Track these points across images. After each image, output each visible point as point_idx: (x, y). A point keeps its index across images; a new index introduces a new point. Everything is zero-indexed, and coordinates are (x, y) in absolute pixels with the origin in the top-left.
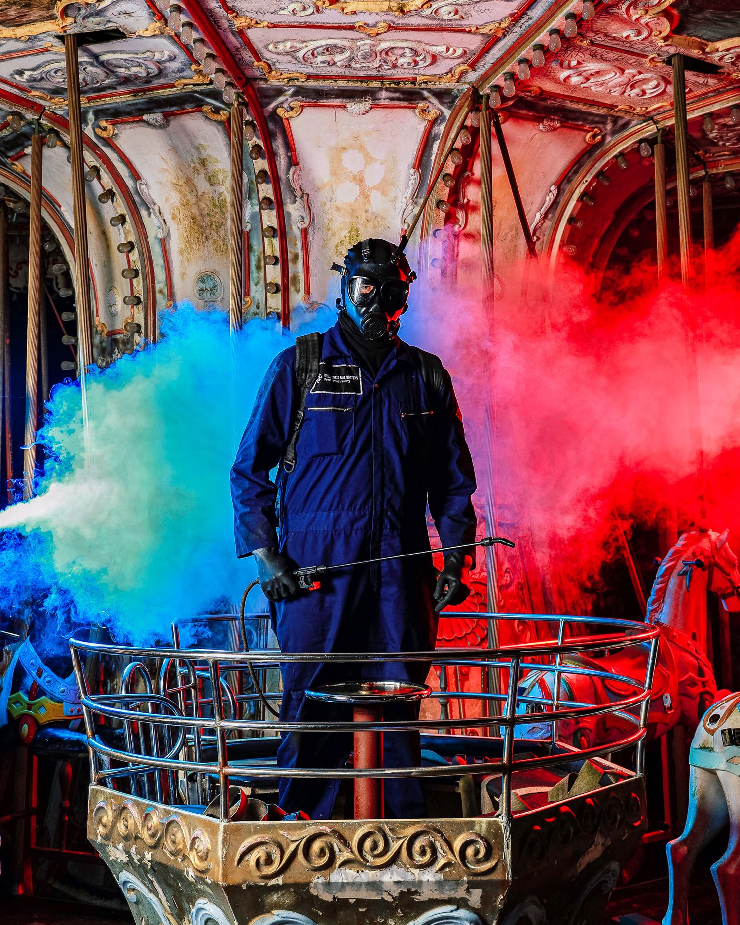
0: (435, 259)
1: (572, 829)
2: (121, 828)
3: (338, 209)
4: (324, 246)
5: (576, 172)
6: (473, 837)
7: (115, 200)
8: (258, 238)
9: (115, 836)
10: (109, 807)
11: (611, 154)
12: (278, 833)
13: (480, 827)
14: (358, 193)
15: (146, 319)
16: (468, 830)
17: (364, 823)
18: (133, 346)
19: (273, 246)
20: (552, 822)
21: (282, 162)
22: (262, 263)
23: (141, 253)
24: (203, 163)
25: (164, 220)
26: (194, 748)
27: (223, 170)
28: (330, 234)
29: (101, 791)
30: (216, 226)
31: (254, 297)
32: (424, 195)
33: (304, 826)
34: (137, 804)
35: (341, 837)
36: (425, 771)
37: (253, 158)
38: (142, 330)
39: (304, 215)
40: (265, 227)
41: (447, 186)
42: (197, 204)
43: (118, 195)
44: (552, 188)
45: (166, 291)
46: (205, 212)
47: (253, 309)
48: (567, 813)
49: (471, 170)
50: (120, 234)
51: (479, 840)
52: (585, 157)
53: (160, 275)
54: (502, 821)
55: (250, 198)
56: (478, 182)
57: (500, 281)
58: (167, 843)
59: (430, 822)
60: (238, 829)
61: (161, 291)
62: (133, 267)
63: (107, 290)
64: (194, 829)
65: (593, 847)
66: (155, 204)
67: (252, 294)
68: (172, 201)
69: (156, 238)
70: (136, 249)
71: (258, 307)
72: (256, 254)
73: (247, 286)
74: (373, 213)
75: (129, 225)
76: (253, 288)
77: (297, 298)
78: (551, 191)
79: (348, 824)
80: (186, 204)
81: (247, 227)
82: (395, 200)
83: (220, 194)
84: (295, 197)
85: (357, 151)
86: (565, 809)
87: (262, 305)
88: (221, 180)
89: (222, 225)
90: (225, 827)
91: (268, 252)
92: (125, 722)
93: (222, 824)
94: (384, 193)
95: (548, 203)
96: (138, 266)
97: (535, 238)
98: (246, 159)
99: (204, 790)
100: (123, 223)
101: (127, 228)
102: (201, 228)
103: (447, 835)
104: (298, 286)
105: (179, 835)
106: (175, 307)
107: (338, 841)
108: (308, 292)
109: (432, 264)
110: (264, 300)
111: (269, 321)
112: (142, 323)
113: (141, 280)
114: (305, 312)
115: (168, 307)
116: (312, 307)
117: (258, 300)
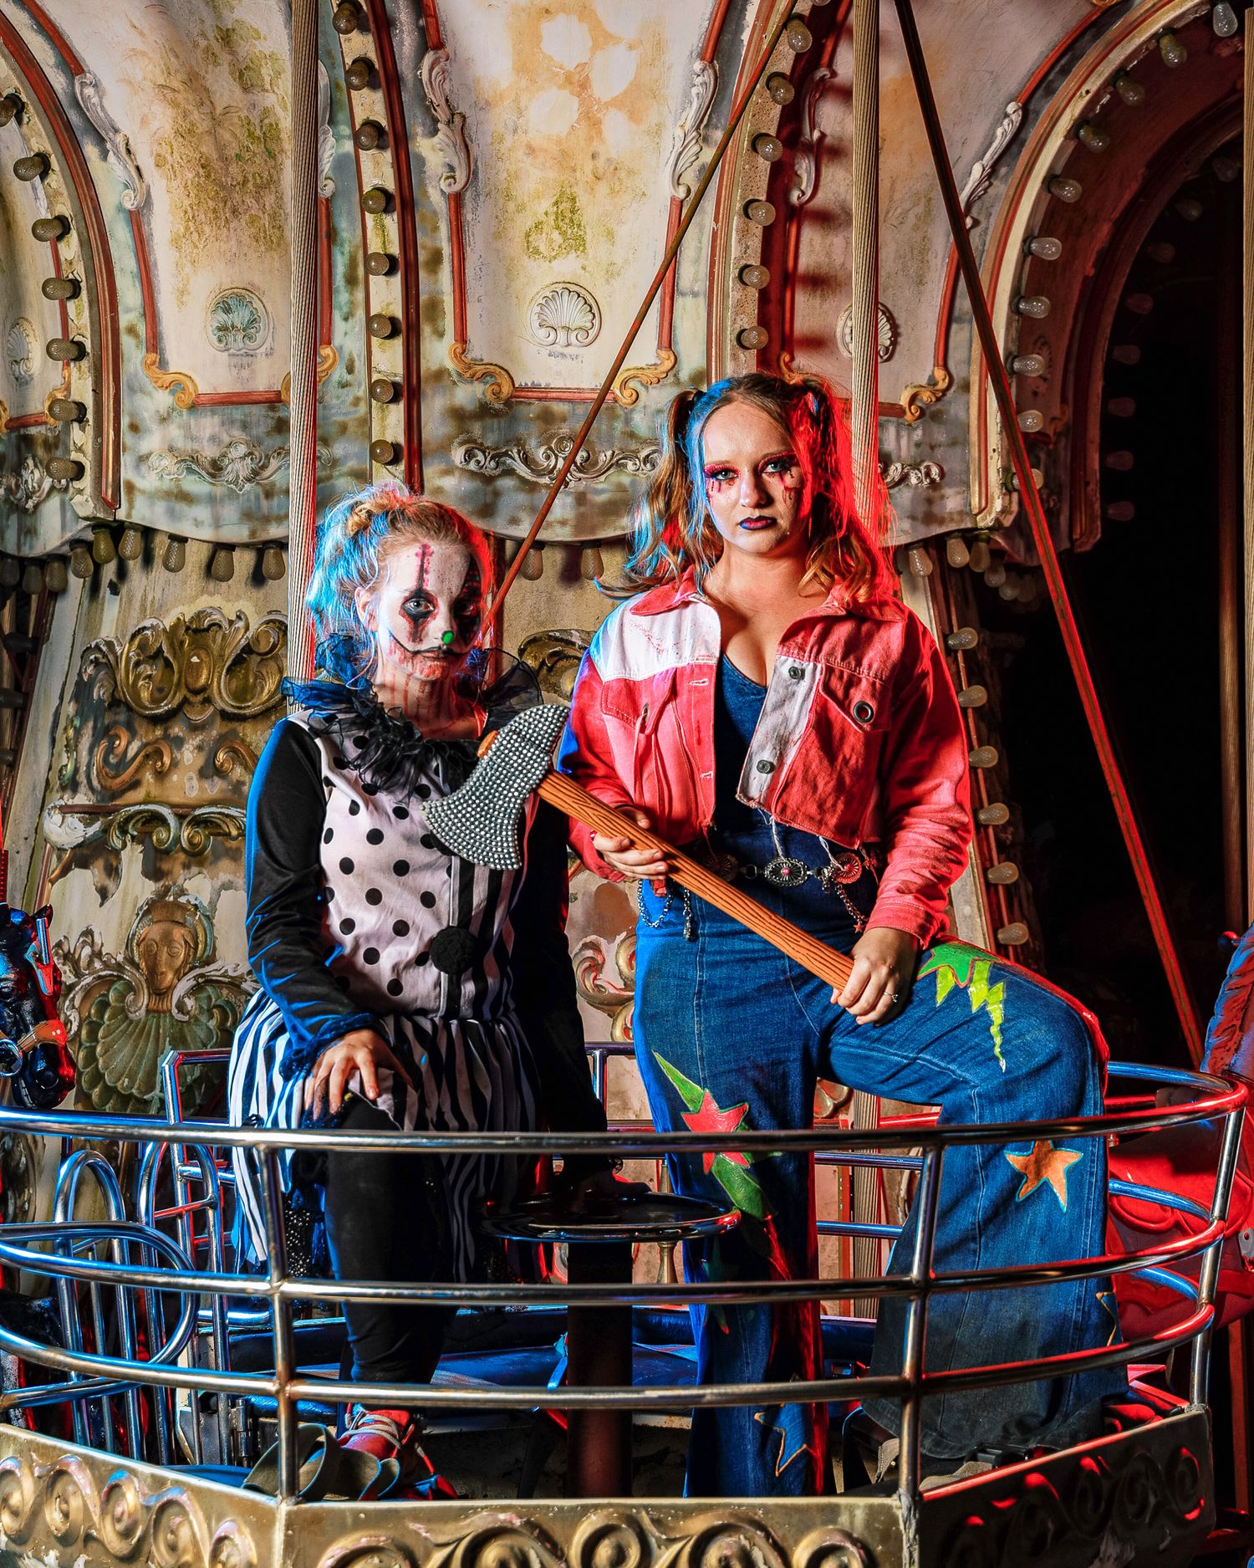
0: (746, 266)
1: (1050, 1525)
2: (53, 1517)
3: (531, 150)
4: (498, 236)
5: (1065, 72)
6: (837, 1540)
7: (25, 120)
8: (349, 213)
9: (39, 1534)
10: (26, 1471)
11: (1146, 30)
12: (406, 1528)
13: (852, 1516)
14: (576, 116)
15: (97, 392)
16: (825, 1523)
17: (596, 1507)
18: (68, 452)
19: (384, 234)
20: (1009, 1508)
21: (405, 41)
22: (361, 271)
23: (85, 243)
24: (226, 37)
25: (138, 168)
26: (211, 1340)
27: (272, 57)
28: (511, 206)
29: (9, 1437)
30: (255, 185)
31: (341, 347)
32: (725, 120)
33: (464, 1513)
34: (90, 1463)
35: (545, 1538)
36: (733, 1394)
37: (339, 30)
38: (90, 416)
39: (455, 163)
40: (367, 189)
41: (775, 101)
42: (212, 132)
43: (31, 108)
44: (1011, 108)
45: (142, 329)
46: (232, 151)
47: (339, 373)
48: (1040, 1490)
49: (830, 65)
50: (37, 198)
51: (848, 1545)
52: (1087, 37)
53: (129, 294)
54: (899, 1503)
55: (332, 122)
56: (845, 94)
57: (891, 319)
58: (158, 1550)
59: (740, 1506)
60: (317, 1519)
61: (131, 330)
62: (67, 273)
63: (8, 326)
64: (220, 1519)
65: (1097, 1563)
66: (116, 131)
67: (338, 339)
68: (155, 125)
69: (120, 208)
70: (74, 233)
71: (350, 370)
72: (347, 249)
73: (326, 321)
74: (608, 160)
75: (56, 179)
76: (339, 326)
77: (438, 352)
78: (1007, 115)
79: (561, 1509)
80: (186, 133)
81: (327, 189)
82: (657, 131)
83: (266, 112)
84: (435, 121)
85: (574, 18)
86: (1034, 1479)
87: (360, 366)
88: (267, 79)
89: (270, 183)
90: (289, 1514)
91: (375, 246)
92: (63, 1282)
93: (282, 1507)
94: (634, 116)
95: (999, 142)
96: (79, 272)
97: (969, 222)
98: (324, 33)
99: (233, 1432)
100: (44, 175)
101: (53, 184)
102: (223, 187)
103: (777, 1535)
104: (440, 323)
105: (184, 1534)
106: (162, 364)
107: (538, 1545)
108: (462, 337)
109: (740, 277)
110: (364, 353)
111: (374, 402)
112: (89, 402)
113: (86, 305)
114: (454, 383)
115: (148, 366)
116: (473, 371)
117: (351, 354)
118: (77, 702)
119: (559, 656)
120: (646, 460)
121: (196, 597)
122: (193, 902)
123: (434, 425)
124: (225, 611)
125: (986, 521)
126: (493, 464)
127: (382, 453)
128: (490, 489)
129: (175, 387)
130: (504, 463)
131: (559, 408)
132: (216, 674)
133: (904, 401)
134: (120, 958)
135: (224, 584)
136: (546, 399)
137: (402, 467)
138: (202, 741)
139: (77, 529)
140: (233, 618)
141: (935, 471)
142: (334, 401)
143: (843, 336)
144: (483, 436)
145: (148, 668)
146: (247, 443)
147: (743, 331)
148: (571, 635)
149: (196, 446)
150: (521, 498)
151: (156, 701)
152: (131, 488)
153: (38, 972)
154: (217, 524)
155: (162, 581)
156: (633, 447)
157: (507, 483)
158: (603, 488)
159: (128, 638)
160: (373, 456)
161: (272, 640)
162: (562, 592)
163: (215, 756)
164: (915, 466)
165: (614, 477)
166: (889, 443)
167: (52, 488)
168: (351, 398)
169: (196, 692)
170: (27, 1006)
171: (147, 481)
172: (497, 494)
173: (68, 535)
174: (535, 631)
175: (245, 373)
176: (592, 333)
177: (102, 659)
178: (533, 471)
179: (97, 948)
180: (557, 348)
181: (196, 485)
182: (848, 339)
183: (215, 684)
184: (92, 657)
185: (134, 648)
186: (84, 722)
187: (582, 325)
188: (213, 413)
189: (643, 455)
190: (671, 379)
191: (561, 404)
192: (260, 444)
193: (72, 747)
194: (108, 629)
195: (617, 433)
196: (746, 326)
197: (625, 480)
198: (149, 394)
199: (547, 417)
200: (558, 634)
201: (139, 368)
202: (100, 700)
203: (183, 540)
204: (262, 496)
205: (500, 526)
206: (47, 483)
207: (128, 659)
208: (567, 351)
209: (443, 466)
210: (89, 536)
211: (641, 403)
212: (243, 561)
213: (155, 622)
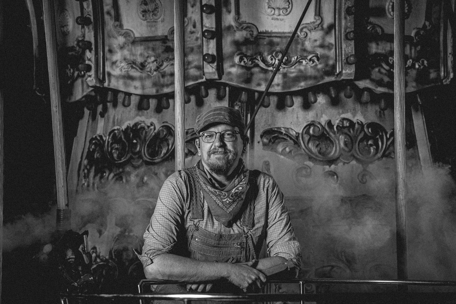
15: (96, 37)
18: (85, 61)
31: (191, 18)
38: (93, 47)
45: (113, 12)
47: (190, 28)
61: (108, 13)
67: (189, 15)
71: (194, 26)
76: (190, 9)
77: (229, 19)
87: (198, 25)
104: (229, 7)
106: (121, 26)
108: (238, 13)
110: (200, 20)
111: (204, 39)
112: (93, 41)
113: (91, 3)
114: (235, 31)
115: (115, 27)
116: (241, 26)
117: (194, 20)
118: (88, 159)
119: (276, 138)
120: (310, 60)
121: (134, 118)
122: (136, 235)
123: (227, 48)
124: (146, 122)
125: (446, 82)
126: (250, 62)
127: (208, 58)
128: (249, 72)
129: (126, 34)
130: (255, 62)
131: (276, 40)
132: (143, 147)
133: (413, 35)
134: (107, 257)
135: (145, 112)
136: (271, 37)
137: (215, 64)
138: (138, 173)
139: (87, 91)
140: (149, 125)
141: (425, 62)
142: (189, 39)
143: (389, 9)
144: (247, 52)
145: (116, 145)
146: (154, 56)
147: (349, 7)
148: (281, 129)
149: (135, 58)
150: (262, 75)
151: (119, 158)
152: (109, 74)
153: (84, 255)
154: (143, 87)
155: (121, 112)
156: (305, 55)
157: (256, 70)
158: (293, 71)
159: (108, 133)
160: (204, 59)
161: (165, 133)
162: (277, 113)
163: (143, 179)
164: (418, 61)
165: (298, 67)
166: (408, 52)
167: (78, 75)
168: (195, 38)
169: (135, 154)
170: (80, 268)
171: (116, 72)
172: (252, 74)
173: (85, 94)
174: (266, 128)
175: (153, 29)
176: (289, 10)
177: (98, 142)
178: (266, 65)
179: (98, 254)
180: (275, 16)
181: (135, 73)
182: (390, 10)
183: (143, 151)
184: (94, 142)
185: (110, 137)
186: (91, 167)
187: (285, 7)
188: (141, 45)
189: (309, 58)
190: (320, 28)
191: (277, 38)
192: (160, 56)
193: (86, 176)
194: (100, 131)
195: (299, 49)
196: (350, 6)
197: (302, 68)
198: (116, 38)
199: (271, 44)
200: (276, 129)
201: (112, 27)
202: (97, 158)
203: (130, 95)
204: (161, 77)
205: (253, 87)
206: (76, 73)
207: (108, 142)
208: (278, 17)
209: (231, 64)
210: (93, 94)
211: (308, 38)
212: (153, 103)
213: (118, 127)
